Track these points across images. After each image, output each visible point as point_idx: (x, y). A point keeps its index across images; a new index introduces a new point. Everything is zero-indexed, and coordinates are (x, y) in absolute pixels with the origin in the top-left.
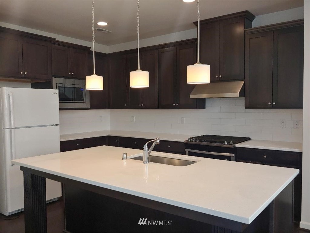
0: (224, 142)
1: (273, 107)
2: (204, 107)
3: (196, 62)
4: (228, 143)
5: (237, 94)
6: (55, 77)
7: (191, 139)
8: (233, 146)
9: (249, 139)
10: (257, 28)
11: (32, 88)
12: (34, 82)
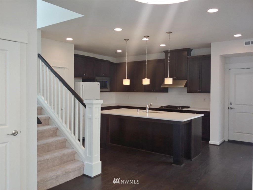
0: (177, 108)
1: (199, 92)
2: (167, 92)
3: (168, 77)
4: (179, 108)
5: (183, 86)
6: (97, 76)
7: (162, 107)
8: (181, 110)
9: (189, 107)
10: (193, 56)
11: (82, 82)
12: (83, 78)
